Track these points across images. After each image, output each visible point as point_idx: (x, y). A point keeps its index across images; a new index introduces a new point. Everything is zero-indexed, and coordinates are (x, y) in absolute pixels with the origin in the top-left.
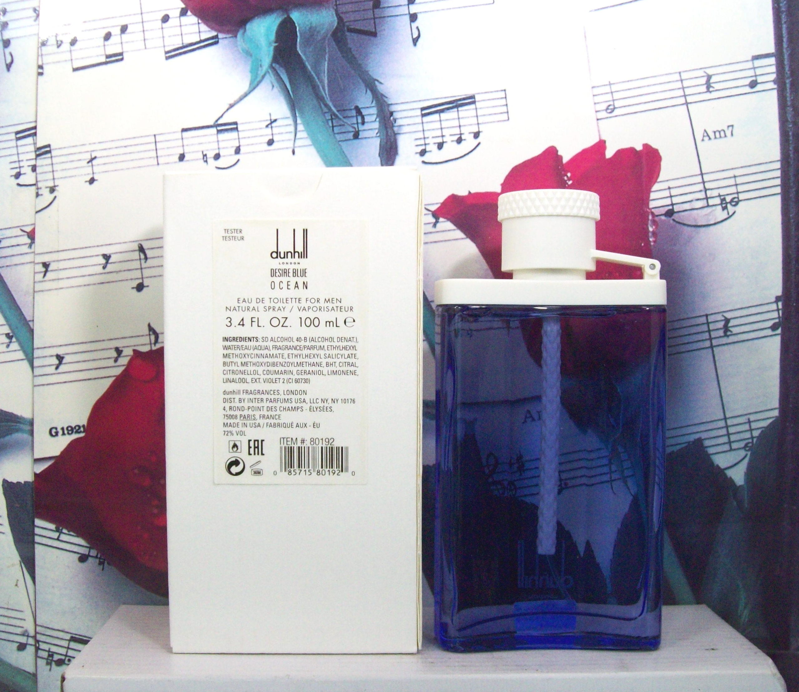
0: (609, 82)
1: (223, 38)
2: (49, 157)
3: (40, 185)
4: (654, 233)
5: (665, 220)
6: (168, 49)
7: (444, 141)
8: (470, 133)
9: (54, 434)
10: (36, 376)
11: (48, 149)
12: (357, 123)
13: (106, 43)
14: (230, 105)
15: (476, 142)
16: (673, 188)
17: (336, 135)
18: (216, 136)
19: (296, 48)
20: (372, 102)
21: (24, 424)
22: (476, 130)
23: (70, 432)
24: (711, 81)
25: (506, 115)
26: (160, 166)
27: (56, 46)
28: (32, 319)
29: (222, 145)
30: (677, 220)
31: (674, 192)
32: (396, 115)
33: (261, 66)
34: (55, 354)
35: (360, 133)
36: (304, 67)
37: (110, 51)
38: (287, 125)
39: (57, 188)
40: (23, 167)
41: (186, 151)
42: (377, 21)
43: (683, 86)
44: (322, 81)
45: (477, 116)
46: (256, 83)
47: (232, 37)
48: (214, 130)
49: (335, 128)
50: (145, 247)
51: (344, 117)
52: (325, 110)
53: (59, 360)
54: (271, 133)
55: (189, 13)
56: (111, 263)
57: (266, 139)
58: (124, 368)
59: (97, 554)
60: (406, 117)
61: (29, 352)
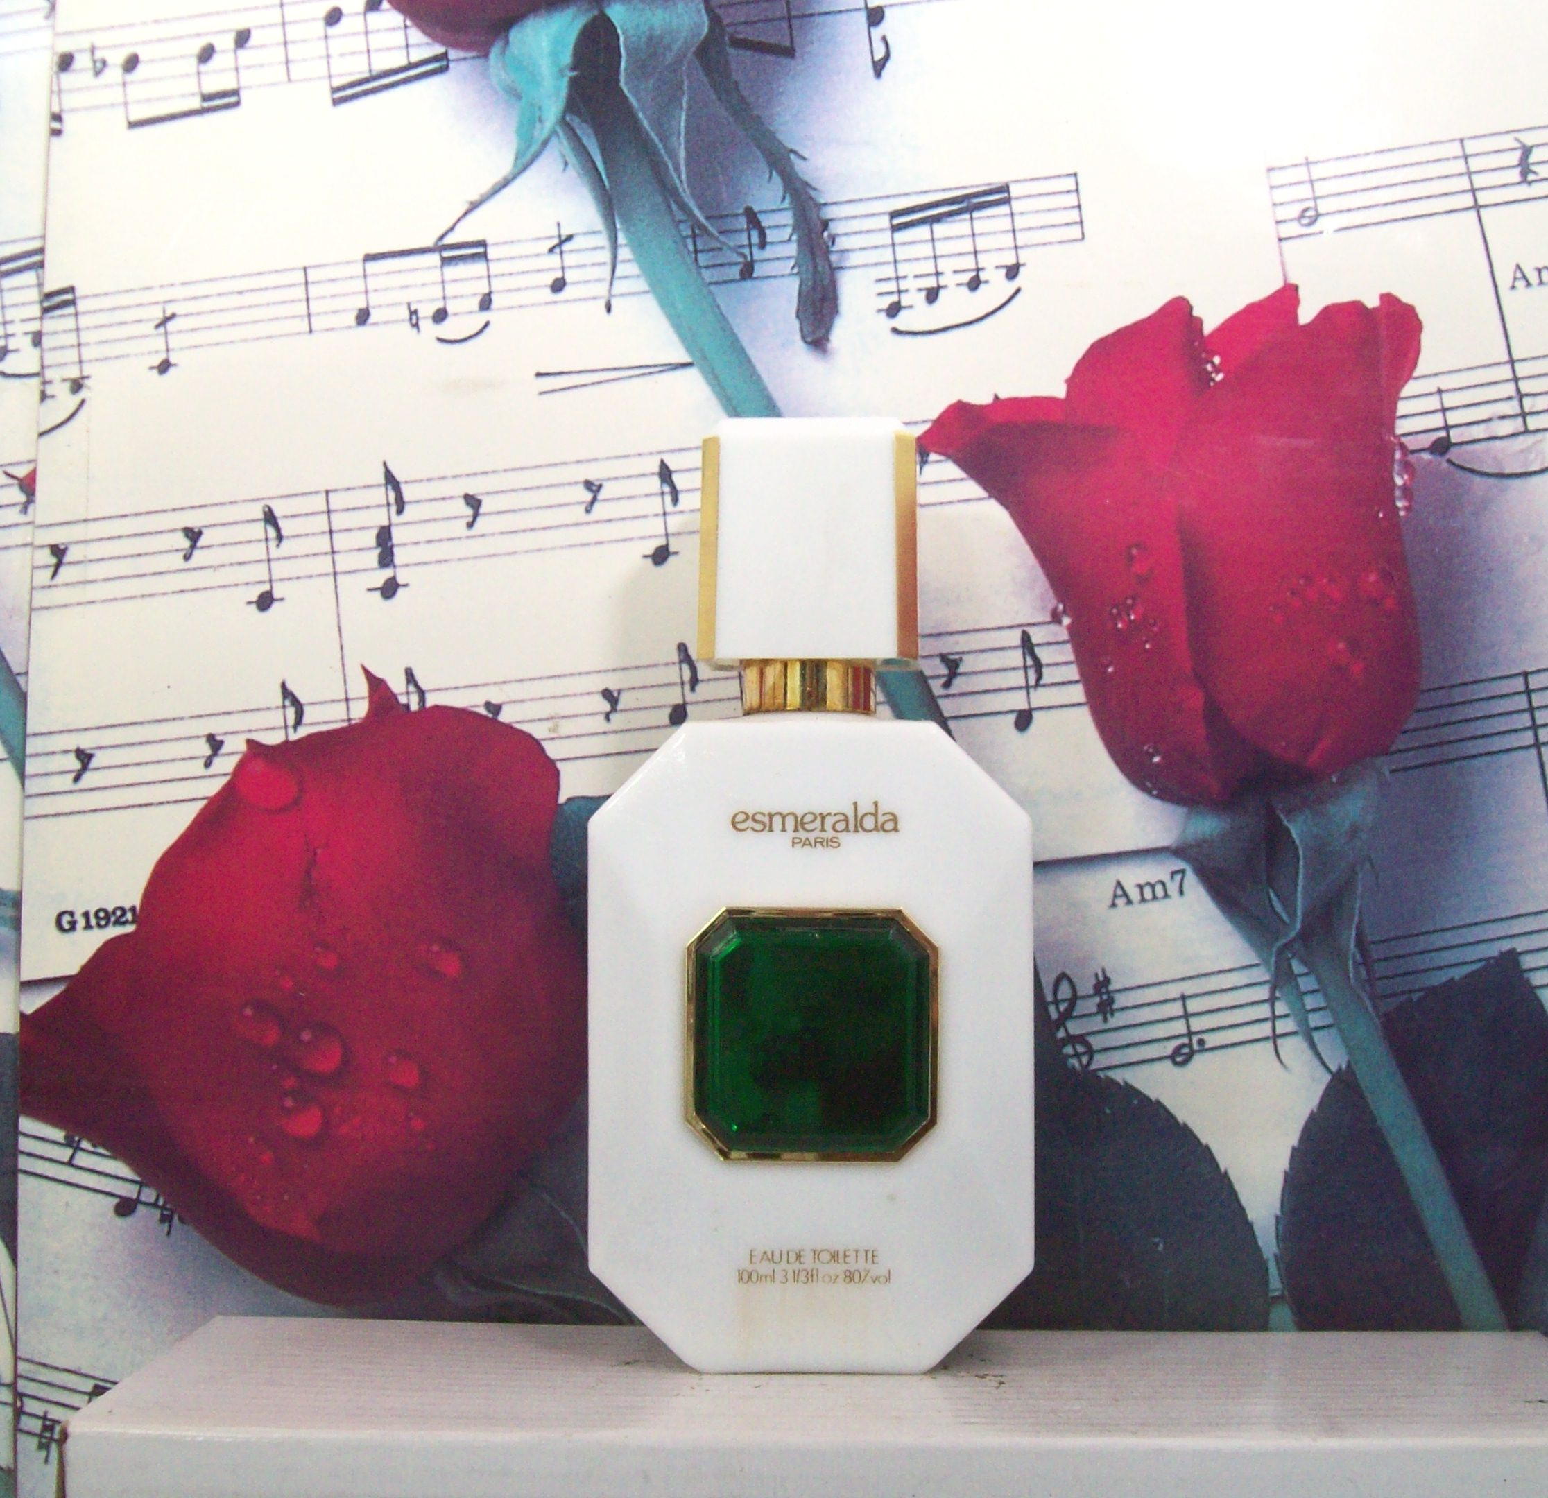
0: (1307, 159)
1: (458, 60)
2: (69, 315)
3: (49, 374)
4: (1407, 491)
5: (1430, 462)
6: (337, 82)
7: (942, 283)
8: (997, 267)
9: (66, 926)
10: (30, 796)
11: (69, 297)
12: (750, 245)
13: (203, 68)
14: (471, 203)
15: (1011, 287)
16: (1447, 391)
17: (703, 271)
18: (438, 272)
19: (618, 81)
20: (784, 198)
21: (2, 904)
22: (1011, 261)
23: (103, 923)
24: (1532, 159)
25: (1078, 228)
26: (314, 337)
27: (91, 73)
28: (23, 670)
29: (451, 290)
30: (1457, 462)
31: (1449, 401)
32: (835, 228)
33: (540, 120)
34: (74, 747)
35: (757, 267)
36: (636, 121)
37: (211, 86)
38: (595, 249)
39: (86, 382)
40: (12, 335)
41: (371, 303)
42: (796, 23)
43: (1468, 168)
44: (673, 155)
45: (1014, 231)
46: (528, 156)
47: (478, 57)
48: (434, 259)
49: (700, 256)
50: (278, 512)
51: (722, 233)
52: (680, 215)
53: (82, 761)
54: (559, 265)
55: (385, 4)
56: (202, 548)
57: (550, 278)
58: (224, 780)
59: (157, 1199)
60: (856, 233)
61: (16, 742)
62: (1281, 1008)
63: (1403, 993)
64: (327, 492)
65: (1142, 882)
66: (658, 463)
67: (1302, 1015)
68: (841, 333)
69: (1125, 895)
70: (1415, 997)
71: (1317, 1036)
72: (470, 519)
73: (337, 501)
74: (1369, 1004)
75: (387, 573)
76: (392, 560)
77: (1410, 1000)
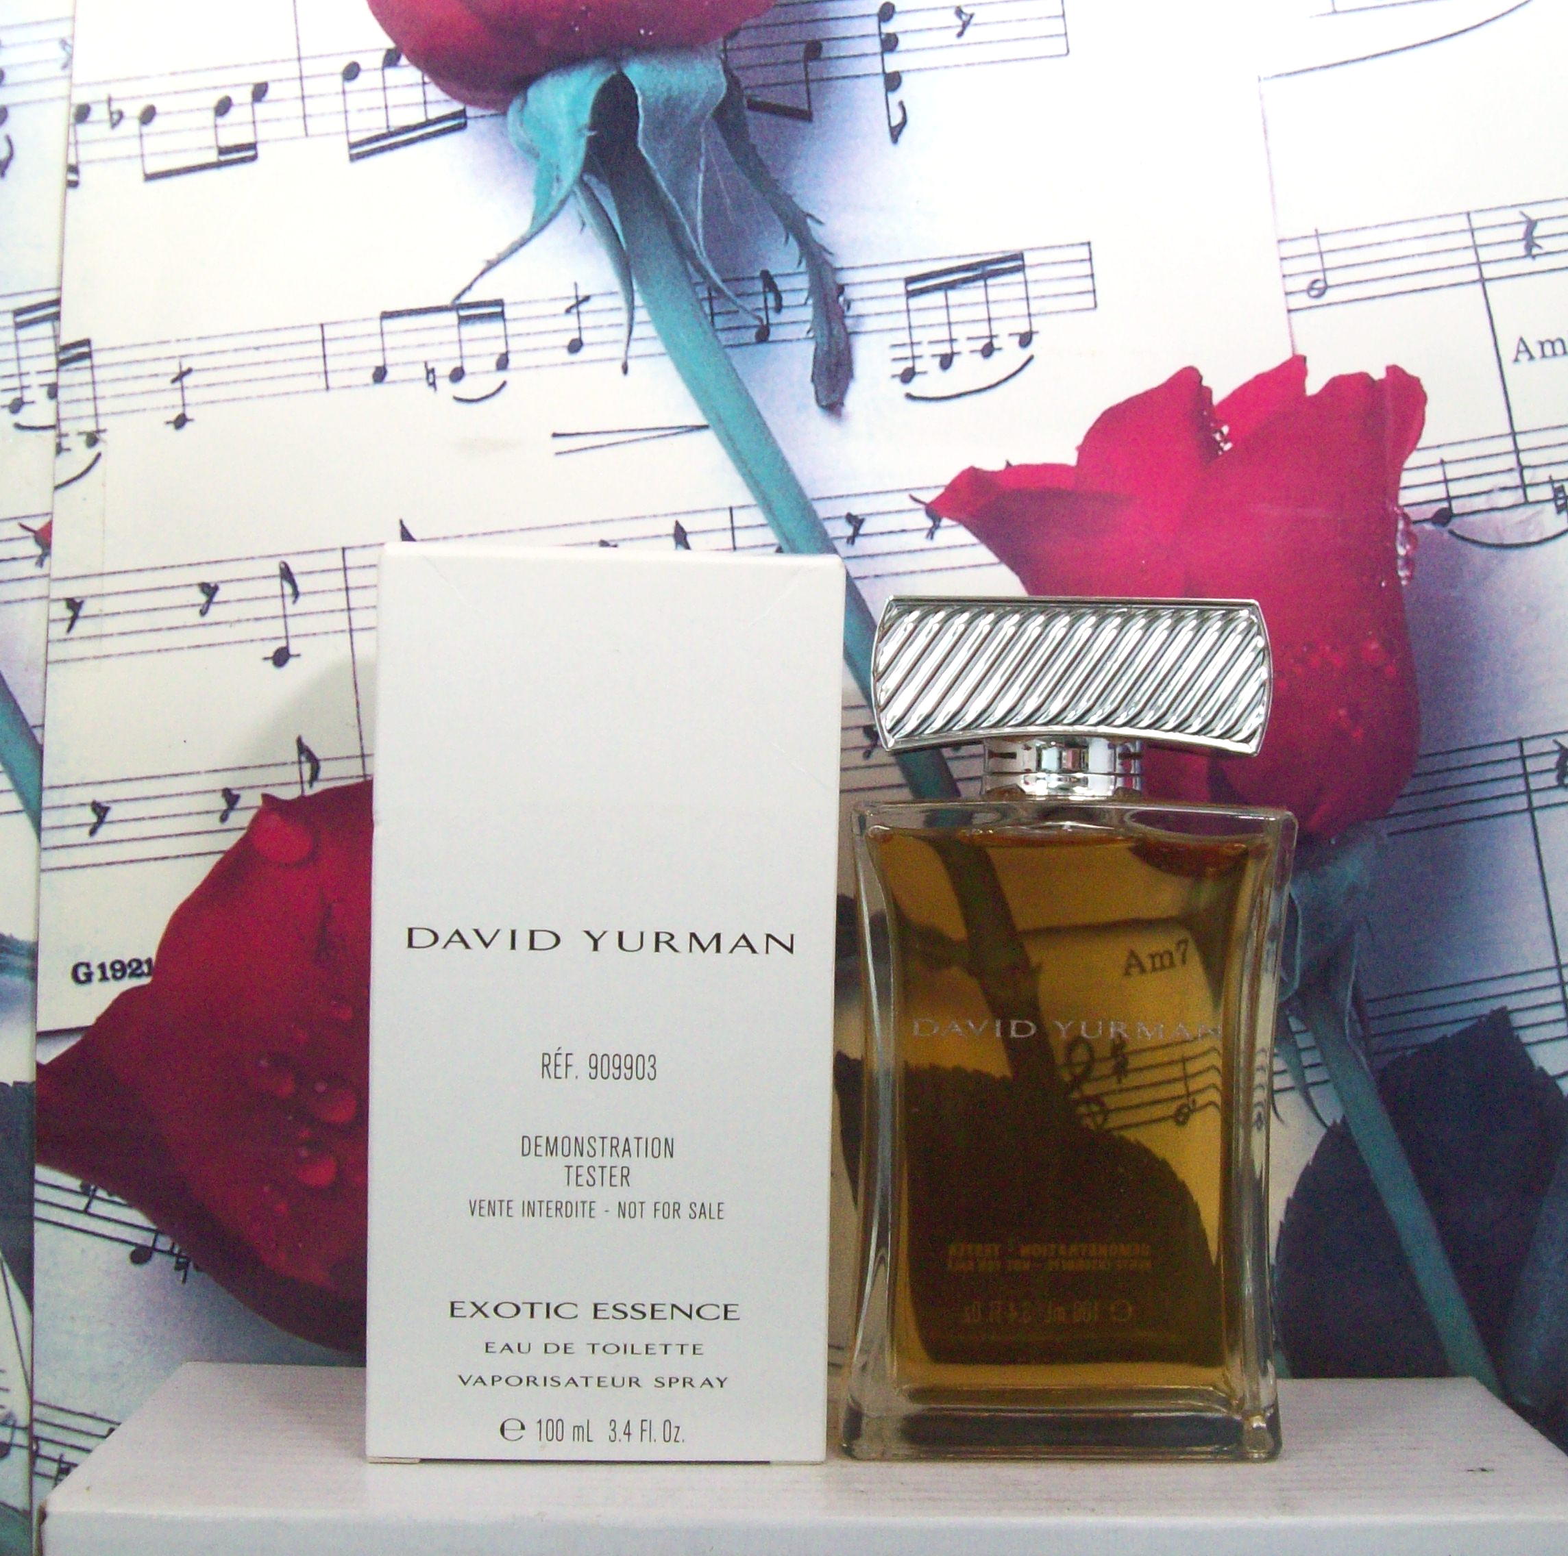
0: (1316, 230)
1: (476, 118)
2: (86, 368)
3: (65, 427)
4: (1409, 562)
5: (1432, 532)
6: (355, 138)
7: (955, 350)
8: (1011, 335)
9: (82, 978)
10: (45, 849)
11: (85, 349)
12: (766, 308)
13: (220, 121)
14: (489, 262)
15: (1024, 354)
16: (1450, 462)
17: (720, 334)
18: (455, 330)
19: (635, 143)
20: (800, 263)
21: (16, 954)
22: (1024, 329)
23: (119, 974)
24: (1536, 233)
25: (1091, 296)
26: (331, 392)
27: (108, 125)
28: (39, 722)
29: (467, 349)
30: (1458, 532)
31: (1452, 472)
32: (851, 293)
33: (558, 180)
34: (90, 800)
35: (772, 329)
36: (653, 181)
37: (228, 140)
38: (612, 310)
39: (103, 436)
40: (28, 387)
41: (389, 361)
42: (814, 87)
43: (1474, 242)
44: (690, 217)
45: (1027, 299)
46: (546, 215)
47: (496, 115)
48: (452, 317)
49: (717, 319)
50: (294, 569)
51: (738, 296)
52: (697, 278)
53: (98, 815)
54: (576, 326)
55: (404, 60)
56: (218, 603)
57: (567, 339)
58: (241, 834)
59: (173, 1247)
60: (872, 298)
61: (32, 796)
62: (1278, 1064)
63: (1397, 1050)
64: (344, 549)
65: (1153, 952)
66: (674, 524)
67: (1299, 1070)
68: (854, 398)
69: (1138, 963)
70: (1409, 1052)
71: (1313, 1092)
73: (353, 558)
74: (1364, 1061)
77: (1404, 1056)
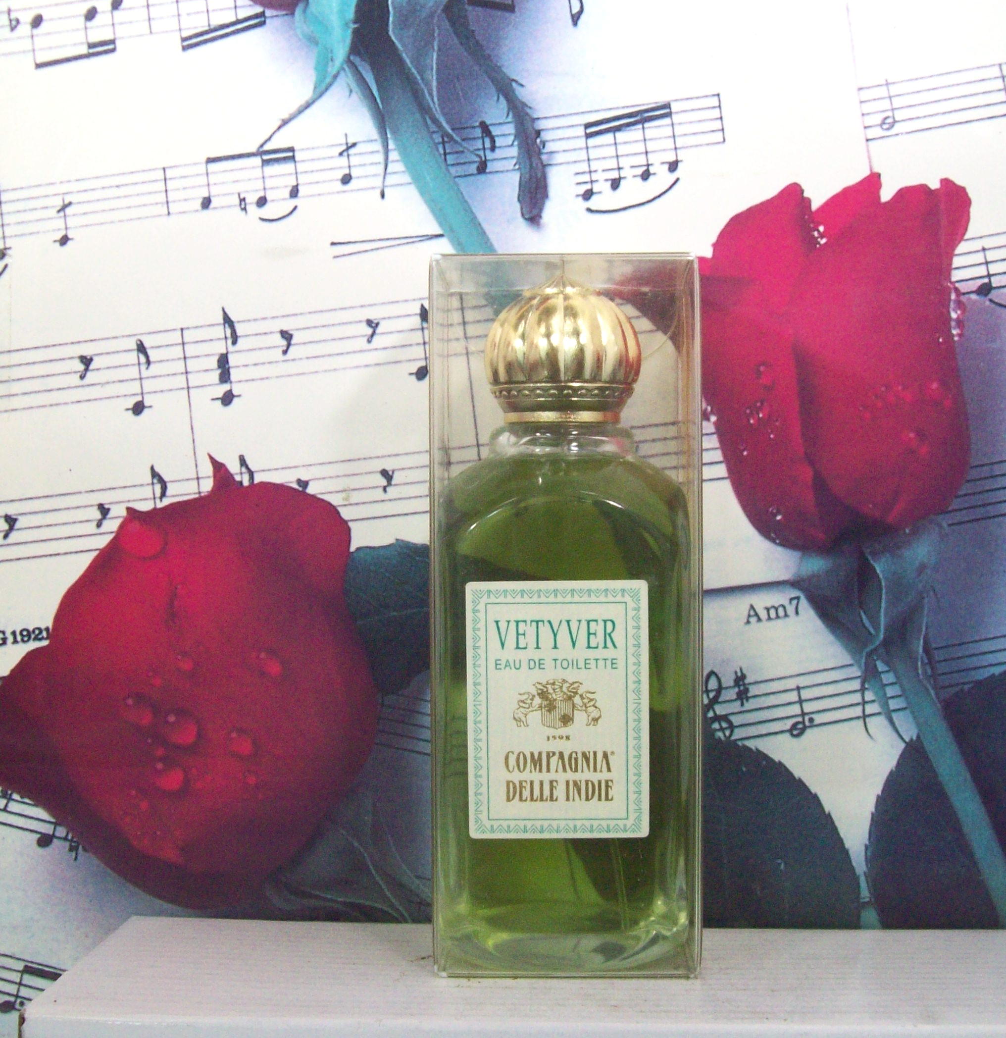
0: (887, 81)
1: (272, 17)
4: (960, 323)
5: (977, 301)
6: (185, 34)
7: (622, 176)
8: (663, 163)
12: (484, 149)
13: (89, 24)
14: (283, 120)
15: (672, 177)
16: (989, 249)
17: (450, 168)
18: (260, 170)
19: (387, 31)
20: (508, 115)
22: (672, 158)
23: (26, 639)
25: (720, 133)
26: (171, 216)
27: (8, 29)
29: (269, 183)
30: (997, 300)
31: (991, 256)
32: (545, 136)
33: (332, 60)
34: (3, 514)
35: (489, 164)
36: (401, 61)
37: (95, 38)
38: (372, 152)
39: (8, 252)
41: (212, 194)
43: (1004, 86)
44: (428, 84)
45: (674, 136)
46: (324, 86)
47: (287, 15)
48: (257, 161)
49: (448, 157)
50: (147, 344)
51: (463, 140)
52: (433, 128)
53: (9, 524)
54: (347, 165)
56: (93, 370)
57: (340, 174)
58: (111, 536)
59: (67, 834)
60: (560, 139)
62: (869, 696)
63: (958, 684)
64: (182, 330)
65: (769, 605)
66: (419, 306)
67: (884, 701)
68: (550, 211)
69: (756, 614)
70: (966, 687)
71: (894, 716)
72: (285, 348)
73: (189, 336)
74: (932, 692)
75: (226, 387)
76: (229, 378)
77: (962, 690)
